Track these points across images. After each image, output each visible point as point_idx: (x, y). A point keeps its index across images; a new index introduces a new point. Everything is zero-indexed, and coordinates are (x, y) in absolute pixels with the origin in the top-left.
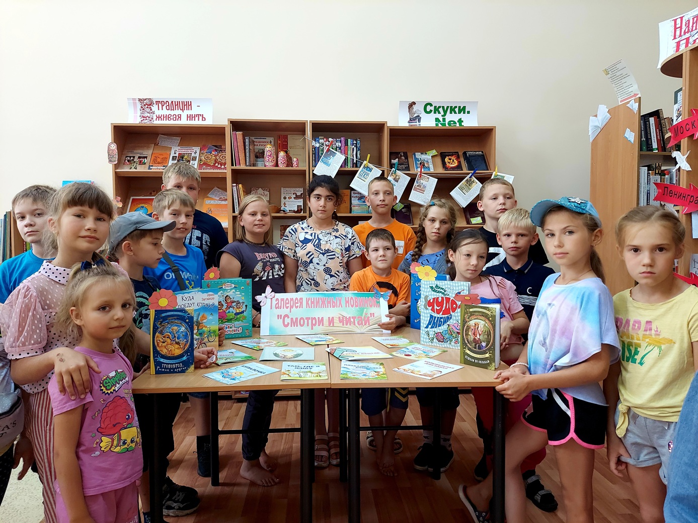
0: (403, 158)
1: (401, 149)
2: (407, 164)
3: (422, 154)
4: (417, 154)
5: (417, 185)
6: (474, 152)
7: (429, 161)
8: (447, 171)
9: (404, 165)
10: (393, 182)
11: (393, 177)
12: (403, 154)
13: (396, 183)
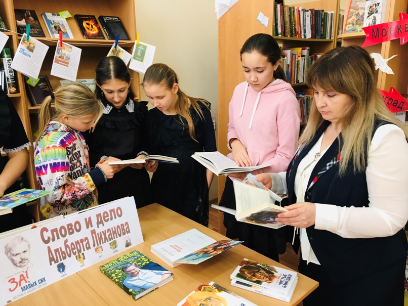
0: (31, 18)
2: (38, 27)
3: (54, 14)
4: (47, 14)
5: (59, 56)
6: (111, 17)
7: (65, 25)
8: (88, 38)
9: (36, 28)
10: (27, 51)
11: (26, 45)
12: (30, 14)
13: (31, 53)
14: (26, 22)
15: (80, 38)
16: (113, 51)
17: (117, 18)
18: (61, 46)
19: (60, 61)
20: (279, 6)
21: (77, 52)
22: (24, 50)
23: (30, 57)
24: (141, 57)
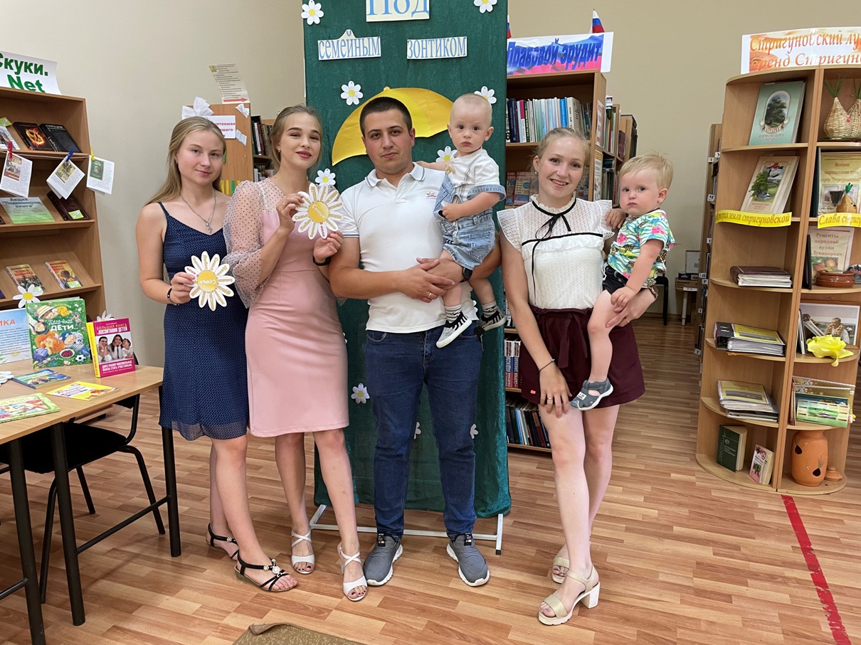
5: (8, 168)
6: (54, 125)
8: (36, 150)
15: (26, 149)
16: (64, 164)
17: (61, 127)
18: (11, 157)
19: (10, 174)
20: (256, 124)
21: (28, 164)
24: (99, 174)
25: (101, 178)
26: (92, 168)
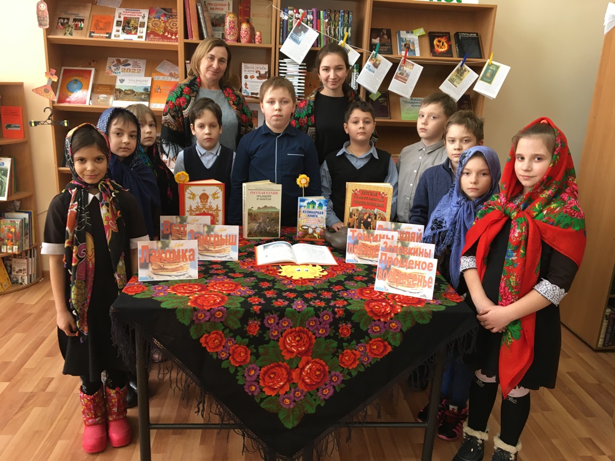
0: (386, 37)
1: (383, 25)
2: (389, 44)
3: (408, 32)
4: (401, 32)
5: (400, 72)
6: (468, 33)
7: (415, 43)
8: (435, 56)
9: (387, 46)
10: (372, 67)
11: (373, 62)
12: (385, 33)
13: (376, 69)
14: (380, 40)
15: (428, 56)
16: (458, 70)
17: (475, 35)
18: (404, 63)
19: (401, 78)
21: (418, 70)
22: (370, 66)
23: (374, 72)
24: (489, 79)
25: (490, 83)
26: (485, 72)
